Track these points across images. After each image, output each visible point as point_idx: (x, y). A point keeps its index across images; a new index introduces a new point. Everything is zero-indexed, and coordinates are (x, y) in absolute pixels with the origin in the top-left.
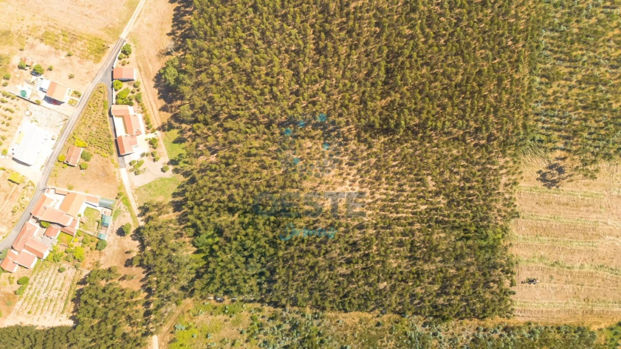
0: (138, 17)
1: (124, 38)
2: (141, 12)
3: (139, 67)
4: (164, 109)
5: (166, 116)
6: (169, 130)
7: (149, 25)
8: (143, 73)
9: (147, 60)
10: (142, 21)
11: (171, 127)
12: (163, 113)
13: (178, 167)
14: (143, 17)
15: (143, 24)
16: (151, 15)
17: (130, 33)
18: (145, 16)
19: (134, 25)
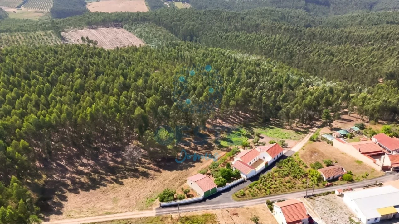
0: (109, 214)
2: (99, 215)
7: (115, 200)
9: (166, 182)
10: (113, 208)
14: (105, 211)
15: (119, 205)
16: (98, 206)
17: (142, 210)
18: (104, 209)
19: (126, 211)
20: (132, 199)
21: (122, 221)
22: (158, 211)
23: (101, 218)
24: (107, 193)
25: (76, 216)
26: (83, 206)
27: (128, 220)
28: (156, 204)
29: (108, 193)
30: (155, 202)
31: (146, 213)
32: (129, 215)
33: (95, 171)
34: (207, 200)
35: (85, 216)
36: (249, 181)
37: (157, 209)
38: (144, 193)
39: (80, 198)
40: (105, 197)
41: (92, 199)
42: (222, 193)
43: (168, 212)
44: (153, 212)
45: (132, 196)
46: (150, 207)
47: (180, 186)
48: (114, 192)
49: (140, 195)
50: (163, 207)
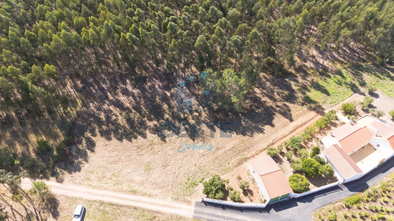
0: (134, 192)
1: (192, 208)
2: (121, 191)
3: (240, 163)
4: (287, 114)
5: (295, 109)
6: (315, 102)
7: (148, 169)
8: (247, 154)
9: (220, 152)
10: (142, 183)
11: (308, 101)
12: (294, 114)
13: (356, 83)
14: (132, 185)
15: (150, 180)
16: (125, 171)
17: (177, 199)
18: (131, 181)
19: (156, 195)
20: (169, 172)
21: (147, 212)
22: (198, 209)
23: (122, 198)
24: (142, 151)
25: (94, 184)
26: (109, 166)
27: (155, 215)
28: (197, 194)
29: (143, 153)
30: (197, 188)
31: (180, 208)
32: (158, 205)
33: (137, 108)
34: (272, 211)
35: (106, 186)
36: (345, 189)
37: (197, 204)
38: (187, 167)
39: (109, 152)
40: (138, 157)
41: (122, 157)
42: (298, 203)
44: (190, 210)
45: (171, 166)
46: (189, 197)
47: (237, 166)
48: (151, 152)
49: (181, 168)
50: (207, 204)
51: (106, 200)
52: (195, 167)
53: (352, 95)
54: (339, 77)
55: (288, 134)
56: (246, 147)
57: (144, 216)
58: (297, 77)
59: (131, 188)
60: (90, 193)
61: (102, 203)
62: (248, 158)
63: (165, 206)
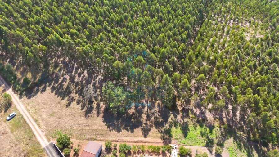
0: (36, 121)
1: (48, 144)
2: (33, 117)
4: (146, 132)
6: (171, 136)
7: (52, 115)
8: (98, 137)
9: (88, 128)
10: (43, 120)
11: (168, 132)
12: (150, 133)
13: (216, 141)
14: (39, 117)
15: (47, 120)
16: (43, 110)
17: (46, 136)
18: (41, 115)
19: (42, 128)
20: (57, 122)
22: (49, 146)
23: (30, 120)
25: (28, 108)
26: (41, 103)
27: (33, 136)
29: (58, 106)
31: (43, 141)
32: (38, 133)
35: (30, 111)
37: (51, 144)
38: (66, 125)
39: (47, 97)
40: (54, 107)
41: (49, 103)
43: (49, 154)
44: (46, 144)
45: (61, 120)
46: (52, 138)
47: (87, 140)
48: (61, 108)
49: (64, 124)
50: (55, 147)
51: (25, 117)
52: (70, 127)
53: (202, 146)
54: (208, 130)
55: (132, 142)
56: (102, 134)
57: (29, 133)
58: (179, 114)
59: (37, 118)
60: (23, 110)
61: (22, 117)
62: (96, 140)
63: (40, 135)
